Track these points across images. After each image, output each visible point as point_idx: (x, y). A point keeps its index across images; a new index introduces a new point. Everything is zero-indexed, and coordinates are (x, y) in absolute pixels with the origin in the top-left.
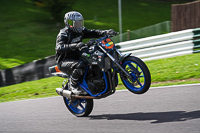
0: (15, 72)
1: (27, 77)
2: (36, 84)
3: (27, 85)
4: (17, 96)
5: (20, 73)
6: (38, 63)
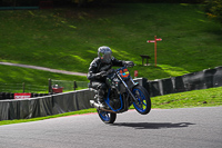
0: (185, 80)
1: (196, 85)
2: (205, 93)
3: (196, 93)
4: (186, 103)
5: (189, 81)
6: (207, 72)
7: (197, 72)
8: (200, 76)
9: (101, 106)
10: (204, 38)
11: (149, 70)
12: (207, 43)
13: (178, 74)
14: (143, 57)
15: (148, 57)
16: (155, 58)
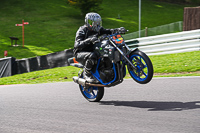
0: (49, 58)
1: (58, 63)
2: (66, 70)
3: (58, 70)
4: (49, 78)
5: (53, 60)
6: (68, 52)
7: (59, 52)
8: (62, 55)
9: (89, 79)
10: (66, 22)
11: (18, 51)
12: (69, 26)
13: (44, 53)
14: (12, 39)
15: (17, 39)
16: (23, 40)
